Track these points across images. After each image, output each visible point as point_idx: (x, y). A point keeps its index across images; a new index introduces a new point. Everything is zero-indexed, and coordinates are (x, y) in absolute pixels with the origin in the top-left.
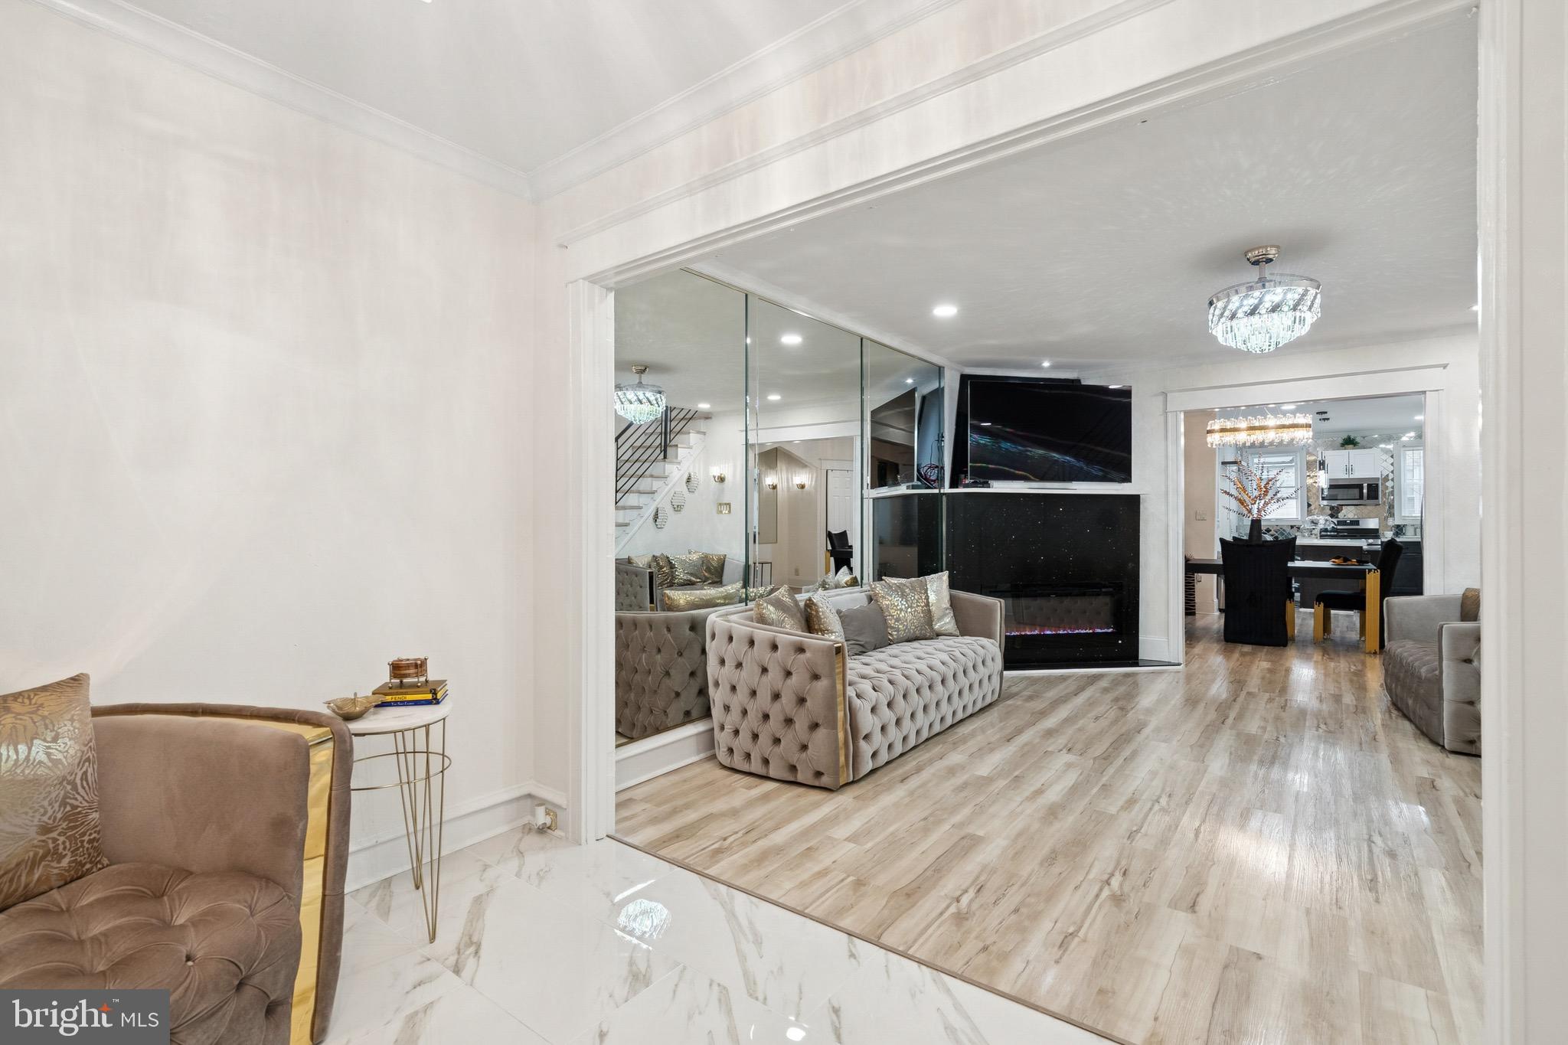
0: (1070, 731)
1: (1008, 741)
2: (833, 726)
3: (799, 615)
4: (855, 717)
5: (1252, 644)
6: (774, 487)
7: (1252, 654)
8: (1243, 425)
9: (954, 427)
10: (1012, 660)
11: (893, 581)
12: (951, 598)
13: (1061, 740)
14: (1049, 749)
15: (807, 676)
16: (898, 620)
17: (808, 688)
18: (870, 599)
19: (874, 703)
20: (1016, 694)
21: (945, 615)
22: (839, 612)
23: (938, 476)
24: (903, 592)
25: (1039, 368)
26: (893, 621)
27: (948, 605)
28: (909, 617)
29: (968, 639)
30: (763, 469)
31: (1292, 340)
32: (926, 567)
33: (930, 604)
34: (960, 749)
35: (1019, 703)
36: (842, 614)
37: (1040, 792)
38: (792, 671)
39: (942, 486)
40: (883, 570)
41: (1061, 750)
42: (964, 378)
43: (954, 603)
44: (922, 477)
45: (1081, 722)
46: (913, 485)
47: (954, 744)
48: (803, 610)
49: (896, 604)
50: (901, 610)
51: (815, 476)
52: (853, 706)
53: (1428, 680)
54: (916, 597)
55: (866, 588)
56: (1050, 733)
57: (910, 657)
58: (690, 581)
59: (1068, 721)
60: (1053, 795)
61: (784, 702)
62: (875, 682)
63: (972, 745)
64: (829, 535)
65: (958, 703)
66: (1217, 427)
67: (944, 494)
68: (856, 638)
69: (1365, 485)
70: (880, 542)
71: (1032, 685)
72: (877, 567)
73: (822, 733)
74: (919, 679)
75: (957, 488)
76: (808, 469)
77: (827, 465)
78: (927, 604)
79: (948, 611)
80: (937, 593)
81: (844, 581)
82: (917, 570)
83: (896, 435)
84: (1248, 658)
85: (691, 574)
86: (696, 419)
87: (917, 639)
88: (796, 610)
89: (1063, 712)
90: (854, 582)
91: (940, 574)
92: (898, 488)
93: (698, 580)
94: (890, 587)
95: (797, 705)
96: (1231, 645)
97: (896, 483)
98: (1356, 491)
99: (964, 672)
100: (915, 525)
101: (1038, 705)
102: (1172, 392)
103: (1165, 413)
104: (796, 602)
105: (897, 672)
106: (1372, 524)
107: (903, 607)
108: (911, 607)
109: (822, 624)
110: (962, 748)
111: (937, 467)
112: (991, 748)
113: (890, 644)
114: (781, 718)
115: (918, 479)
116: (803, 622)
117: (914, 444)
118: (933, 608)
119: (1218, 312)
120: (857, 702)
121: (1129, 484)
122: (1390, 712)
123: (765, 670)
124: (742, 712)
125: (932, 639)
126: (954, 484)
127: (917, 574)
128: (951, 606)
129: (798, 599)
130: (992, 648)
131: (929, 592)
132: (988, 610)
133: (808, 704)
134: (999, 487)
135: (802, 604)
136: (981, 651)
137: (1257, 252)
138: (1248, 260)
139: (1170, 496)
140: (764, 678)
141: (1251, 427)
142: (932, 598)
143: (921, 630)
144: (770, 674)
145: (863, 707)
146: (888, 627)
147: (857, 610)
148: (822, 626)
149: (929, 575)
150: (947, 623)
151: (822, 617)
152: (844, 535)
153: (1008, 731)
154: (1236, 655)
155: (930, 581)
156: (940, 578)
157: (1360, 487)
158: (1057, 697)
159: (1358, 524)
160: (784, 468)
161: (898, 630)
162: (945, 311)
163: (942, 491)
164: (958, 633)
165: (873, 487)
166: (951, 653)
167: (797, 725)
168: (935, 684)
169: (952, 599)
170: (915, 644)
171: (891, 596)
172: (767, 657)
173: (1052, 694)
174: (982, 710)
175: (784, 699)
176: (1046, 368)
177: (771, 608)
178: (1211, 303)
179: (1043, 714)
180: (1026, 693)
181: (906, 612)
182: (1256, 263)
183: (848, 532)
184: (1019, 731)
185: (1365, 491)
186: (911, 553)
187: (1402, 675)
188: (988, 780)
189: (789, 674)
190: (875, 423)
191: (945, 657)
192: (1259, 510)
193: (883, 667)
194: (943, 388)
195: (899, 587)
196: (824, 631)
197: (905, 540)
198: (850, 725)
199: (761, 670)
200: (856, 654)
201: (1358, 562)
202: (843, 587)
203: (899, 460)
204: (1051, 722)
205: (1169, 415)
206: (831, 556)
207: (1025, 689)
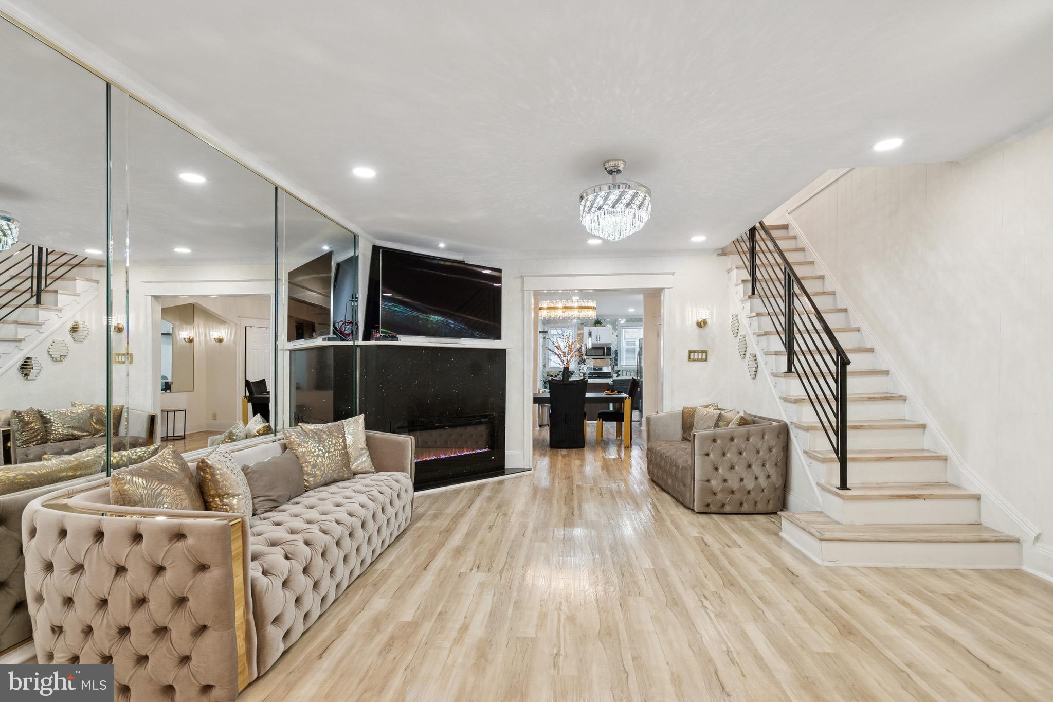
0: (474, 545)
1: (425, 569)
2: (228, 623)
3: (187, 481)
4: (261, 603)
5: (566, 448)
6: (191, 341)
7: (568, 455)
8: (560, 305)
9: (366, 289)
10: (419, 485)
11: (309, 427)
12: (366, 436)
13: (469, 558)
14: (462, 571)
15: (189, 569)
16: (314, 466)
17: (189, 584)
18: (285, 448)
19: (286, 576)
20: (423, 515)
21: (361, 455)
22: (245, 469)
23: (352, 331)
24: (320, 438)
25: (437, 248)
26: (310, 468)
27: (364, 446)
28: (327, 461)
29: (384, 475)
30: (177, 323)
31: (631, 234)
32: (341, 413)
33: (348, 446)
34: (381, 591)
35: (427, 524)
36: (249, 470)
37: (464, 628)
38: (166, 565)
39: (356, 338)
40: (300, 415)
41: (472, 569)
42: (376, 249)
43: (369, 441)
44: (337, 331)
45: (480, 533)
46: (328, 338)
47: (375, 585)
48: (195, 474)
49: (313, 450)
50: (318, 456)
51: (234, 331)
52: (258, 589)
53: (684, 468)
54: (334, 442)
55: (279, 435)
56: (459, 552)
57: (328, 506)
58: (72, 435)
59: (470, 535)
60: (477, 630)
61: (151, 608)
62: (288, 548)
63: (394, 581)
64: (247, 383)
65: (377, 541)
66: (545, 306)
67: (358, 346)
68: (266, 494)
69: (606, 347)
70: (296, 387)
71: (434, 503)
72: (294, 410)
73: (210, 639)
74: (338, 530)
75: (369, 340)
76: (227, 326)
77: (249, 322)
78: (345, 447)
79: (364, 451)
80: (354, 435)
81: (256, 430)
82: (332, 416)
83: (313, 296)
84: (567, 458)
85: (74, 428)
86: (84, 266)
87: (335, 481)
88: (182, 475)
89: (463, 528)
90: (267, 431)
91: (356, 417)
92: (314, 340)
93: (85, 434)
94: (306, 434)
95: (173, 608)
96: (555, 450)
97: (311, 337)
98: (600, 352)
99: (383, 509)
100: (331, 373)
101: (443, 523)
102: (527, 276)
103: (523, 291)
104: (184, 466)
105: (314, 528)
106: (606, 369)
107: (320, 452)
108: (329, 452)
109: (220, 488)
110: (384, 588)
111: (351, 323)
112: (411, 582)
113: (306, 491)
114: (149, 629)
115: (334, 333)
116: (193, 489)
117: (330, 306)
118: (350, 450)
119: (588, 204)
120: (263, 581)
121: (499, 341)
122: (654, 487)
123: (121, 570)
124: (83, 631)
125: (350, 479)
126: (367, 337)
127: (332, 419)
128: (366, 446)
129: (186, 459)
130: (405, 479)
131: (346, 435)
132: (401, 447)
133: (191, 604)
134: (406, 340)
135: (192, 466)
136: (396, 486)
137: (612, 163)
138: (606, 169)
139: (525, 350)
140: (120, 581)
141: (564, 307)
142: (349, 440)
143: (339, 473)
144: (130, 575)
145: (271, 588)
146: (304, 474)
147: (268, 462)
148: (220, 491)
149: (346, 418)
150: (363, 461)
151: (220, 480)
152: (262, 383)
153: (423, 557)
154: (560, 458)
155: (347, 425)
156: (357, 421)
157: (603, 348)
158: (455, 512)
159: (602, 370)
160: (202, 324)
161: (315, 476)
162: (364, 173)
163: (356, 343)
164: (373, 469)
165: (289, 340)
166: (370, 493)
167: (174, 634)
168: (355, 531)
169: (368, 439)
170: (333, 488)
171: (307, 443)
172: (125, 552)
173: (451, 509)
174: (398, 538)
175: (152, 605)
176: (441, 249)
177: (139, 481)
178: (582, 198)
179: (448, 532)
180: (431, 512)
181: (324, 457)
182: (611, 172)
183: (266, 380)
184: (433, 555)
185: (605, 351)
186: (327, 398)
187: (663, 464)
188: (415, 625)
189: (159, 570)
190: (292, 284)
191: (363, 499)
192: (568, 361)
193: (298, 524)
194: (358, 256)
195: (316, 433)
196: (223, 496)
197: (320, 385)
198: (254, 613)
199: (114, 571)
200: (267, 511)
201: (618, 392)
202: (255, 436)
203: (316, 320)
204: (456, 539)
205: (525, 292)
206: (248, 402)
207: (429, 508)
